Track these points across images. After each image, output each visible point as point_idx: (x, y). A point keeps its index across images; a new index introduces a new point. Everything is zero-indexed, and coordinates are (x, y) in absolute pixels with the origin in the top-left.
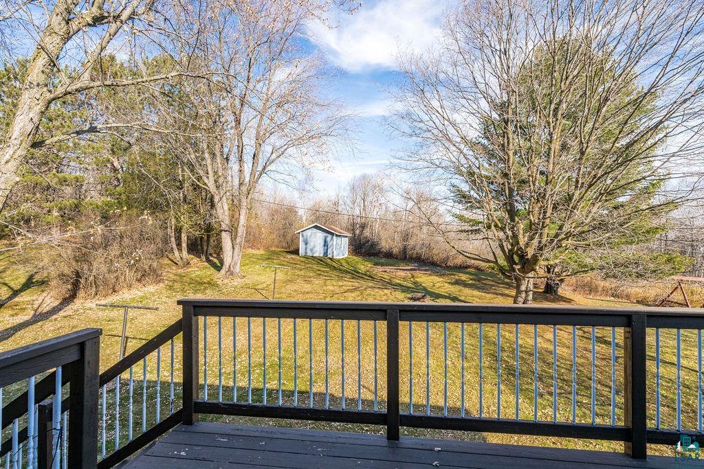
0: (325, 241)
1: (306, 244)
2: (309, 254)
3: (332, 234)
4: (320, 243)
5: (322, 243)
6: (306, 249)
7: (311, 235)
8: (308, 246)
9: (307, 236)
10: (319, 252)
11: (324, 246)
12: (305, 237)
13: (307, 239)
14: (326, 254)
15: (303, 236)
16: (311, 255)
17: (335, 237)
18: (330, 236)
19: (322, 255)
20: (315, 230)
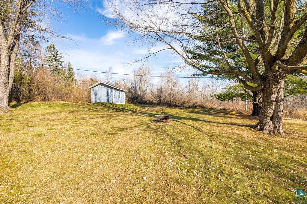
0: (108, 93)
1: (96, 95)
2: (98, 101)
3: (112, 88)
4: (104, 94)
5: (106, 94)
6: (96, 98)
7: (99, 89)
8: (97, 96)
9: (96, 90)
10: (104, 100)
11: (107, 96)
12: (95, 91)
13: (96, 92)
14: (108, 101)
15: (93, 90)
16: (99, 101)
17: (113, 90)
18: (110, 90)
19: (106, 102)
20: (101, 86)
